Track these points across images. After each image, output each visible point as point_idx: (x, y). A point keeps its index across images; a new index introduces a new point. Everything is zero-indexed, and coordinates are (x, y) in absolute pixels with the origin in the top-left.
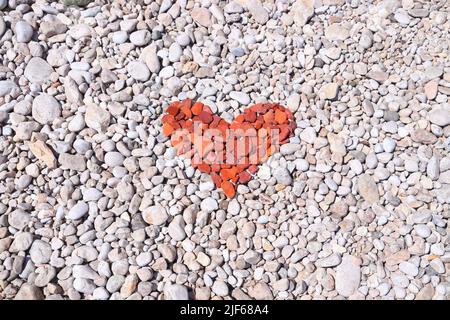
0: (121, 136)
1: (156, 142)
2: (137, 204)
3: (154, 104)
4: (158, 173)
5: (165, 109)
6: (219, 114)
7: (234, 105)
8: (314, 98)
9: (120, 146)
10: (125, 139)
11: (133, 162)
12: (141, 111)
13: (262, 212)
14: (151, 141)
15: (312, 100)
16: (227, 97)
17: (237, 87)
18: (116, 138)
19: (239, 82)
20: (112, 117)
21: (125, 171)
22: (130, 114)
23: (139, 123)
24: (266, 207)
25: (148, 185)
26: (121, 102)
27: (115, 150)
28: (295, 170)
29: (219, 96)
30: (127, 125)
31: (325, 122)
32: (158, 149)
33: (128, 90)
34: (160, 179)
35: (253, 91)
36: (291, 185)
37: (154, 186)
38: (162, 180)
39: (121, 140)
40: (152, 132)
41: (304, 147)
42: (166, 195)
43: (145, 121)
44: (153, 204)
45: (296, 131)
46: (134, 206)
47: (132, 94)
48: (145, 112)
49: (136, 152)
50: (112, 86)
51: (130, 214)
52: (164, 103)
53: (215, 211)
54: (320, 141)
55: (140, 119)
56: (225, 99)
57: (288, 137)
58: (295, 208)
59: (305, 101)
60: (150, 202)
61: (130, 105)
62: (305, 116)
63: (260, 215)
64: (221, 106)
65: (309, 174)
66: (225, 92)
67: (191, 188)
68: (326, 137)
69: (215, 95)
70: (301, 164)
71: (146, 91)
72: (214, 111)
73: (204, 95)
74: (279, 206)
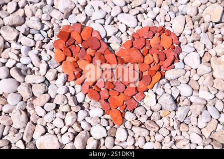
0: (14, 62)
1: (48, 68)
2: (30, 132)
3: (46, 28)
4: (51, 100)
5: (56, 33)
6: (108, 38)
7: (123, 28)
8: (199, 20)
9: (13, 73)
10: (18, 65)
11: (26, 89)
12: (33, 35)
13: (148, 138)
14: (43, 66)
15: (196, 23)
16: (115, 20)
17: (125, 9)
18: (10, 64)
19: (126, 4)
20: (5, 42)
21: (19, 98)
22: (22, 39)
23: (31, 48)
24: (152, 133)
25: (41, 112)
26: (14, 26)
27: (10, 76)
28: (180, 95)
29: (108, 20)
30: (19, 50)
31: (209, 46)
32: (50, 76)
33: (20, 12)
34: (53, 106)
35: (140, 13)
36: (175, 110)
37: (47, 112)
38: (54, 107)
39: (14, 66)
40: (45, 57)
41: (188, 72)
42: (58, 123)
43: (37, 45)
44: (46, 132)
45: (181, 56)
46: (28, 134)
47: (25, 16)
48: (37, 36)
49: (29, 79)
50: (4, 8)
51: (24, 142)
52: (55, 26)
53: (104, 138)
54: (204, 68)
55: (32, 44)
56: (113, 22)
57: (173, 63)
58: (179, 134)
59: (189, 23)
60: (43, 130)
61: (22, 29)
62: (190, 39)
63: (146, 142)
64: (110, 30)
65: (192, 99)
66: (113, 15)
67: (82, 114)
68: (209, 62)
69: (104, 18)
70: (185, 91)
71: (38, 13)
72: (103, 36)
73: (93, 18)
74: (164, 132)
